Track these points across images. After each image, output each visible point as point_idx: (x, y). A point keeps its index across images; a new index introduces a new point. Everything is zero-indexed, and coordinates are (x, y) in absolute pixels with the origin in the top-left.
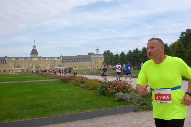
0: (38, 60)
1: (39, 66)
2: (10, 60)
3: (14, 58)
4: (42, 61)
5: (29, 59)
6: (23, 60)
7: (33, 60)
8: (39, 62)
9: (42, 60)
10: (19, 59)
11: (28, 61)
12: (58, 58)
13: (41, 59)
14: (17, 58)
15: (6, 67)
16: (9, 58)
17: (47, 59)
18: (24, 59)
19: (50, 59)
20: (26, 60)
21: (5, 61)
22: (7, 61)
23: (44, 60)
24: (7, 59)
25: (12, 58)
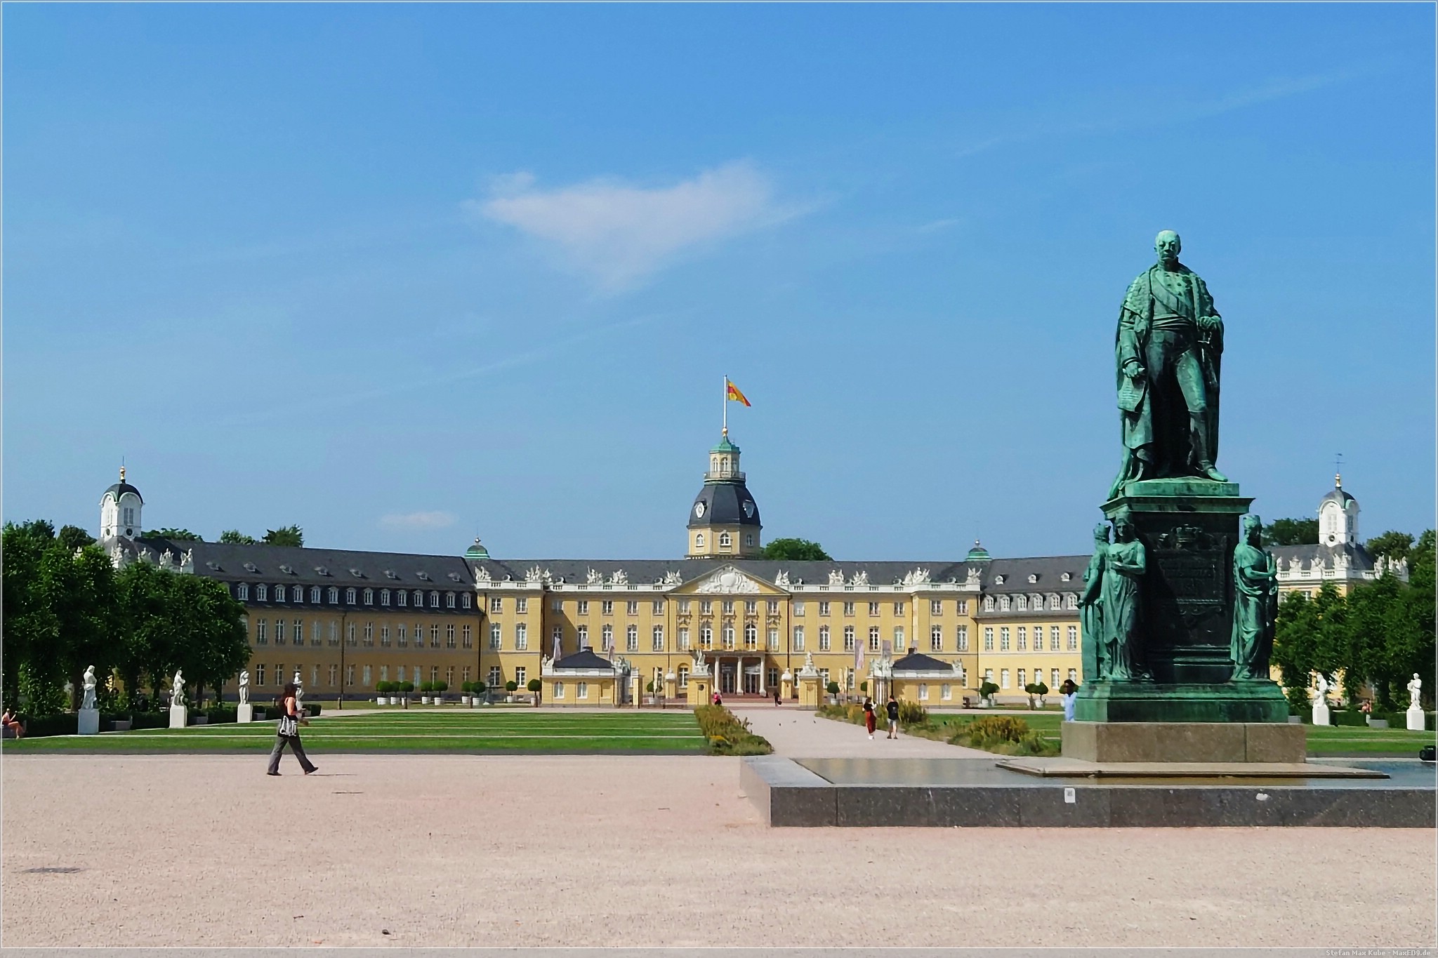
0: (752, 587)
1: (758, 646)
2: (512, 586)
3: (545, 564)
4: (791, 598)
5: (671, 582)
6: (618, 584)
7: (705, 588)
8: (760, 606)
9: (792, 590)
10: (583, 581)
11: (665, 596)
12: (943, 572)
13: (782, 581)
14: (573, 570)
15: (475, 648)
16: (500, 569)
17: (836, 583)
18: (633, 580)
19: (860, 585)
20: (647, 588)
21: (474, 594)
22: (486, 593)
23: (808, 589)
24: (483, 582)
25: (529, 564)
